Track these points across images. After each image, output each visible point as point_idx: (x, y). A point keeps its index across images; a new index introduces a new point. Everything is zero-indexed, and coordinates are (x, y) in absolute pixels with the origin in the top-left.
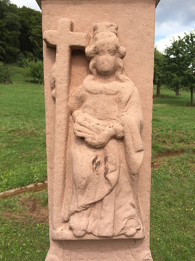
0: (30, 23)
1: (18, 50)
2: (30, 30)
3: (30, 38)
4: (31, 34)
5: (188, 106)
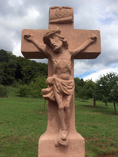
0: (22, 64)
1: (14, 78)
2: (22, 68)
4: (22, 70)
5: (113, 114)
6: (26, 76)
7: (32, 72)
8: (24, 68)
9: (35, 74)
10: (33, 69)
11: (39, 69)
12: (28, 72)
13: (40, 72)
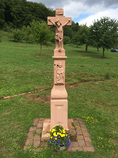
0: (11, 4)
1: (4, 21)
2: (11, 8)
3: (11, 13)
4: (12, 11)
5: (101, 58)
6: (18, 19)
7: (23, 14)
8: (14, 9)
9: (26, 16)
10: (24, 10)
11: (30, 11)
12: (19, 14)
13: (32, 14)
